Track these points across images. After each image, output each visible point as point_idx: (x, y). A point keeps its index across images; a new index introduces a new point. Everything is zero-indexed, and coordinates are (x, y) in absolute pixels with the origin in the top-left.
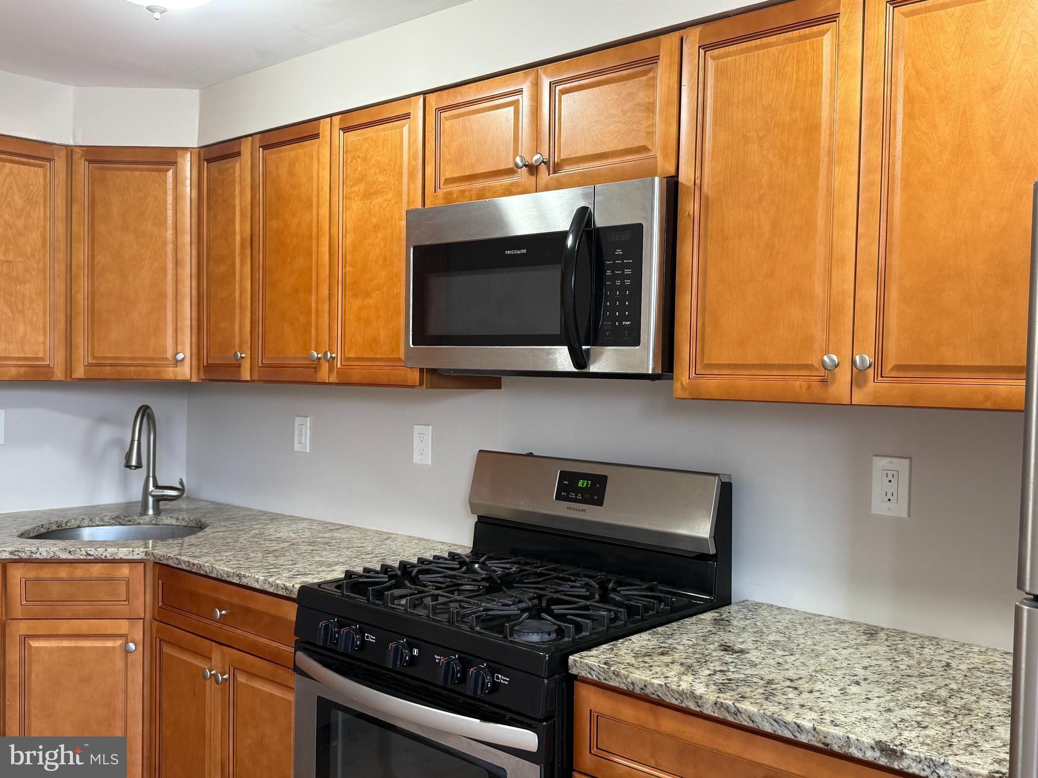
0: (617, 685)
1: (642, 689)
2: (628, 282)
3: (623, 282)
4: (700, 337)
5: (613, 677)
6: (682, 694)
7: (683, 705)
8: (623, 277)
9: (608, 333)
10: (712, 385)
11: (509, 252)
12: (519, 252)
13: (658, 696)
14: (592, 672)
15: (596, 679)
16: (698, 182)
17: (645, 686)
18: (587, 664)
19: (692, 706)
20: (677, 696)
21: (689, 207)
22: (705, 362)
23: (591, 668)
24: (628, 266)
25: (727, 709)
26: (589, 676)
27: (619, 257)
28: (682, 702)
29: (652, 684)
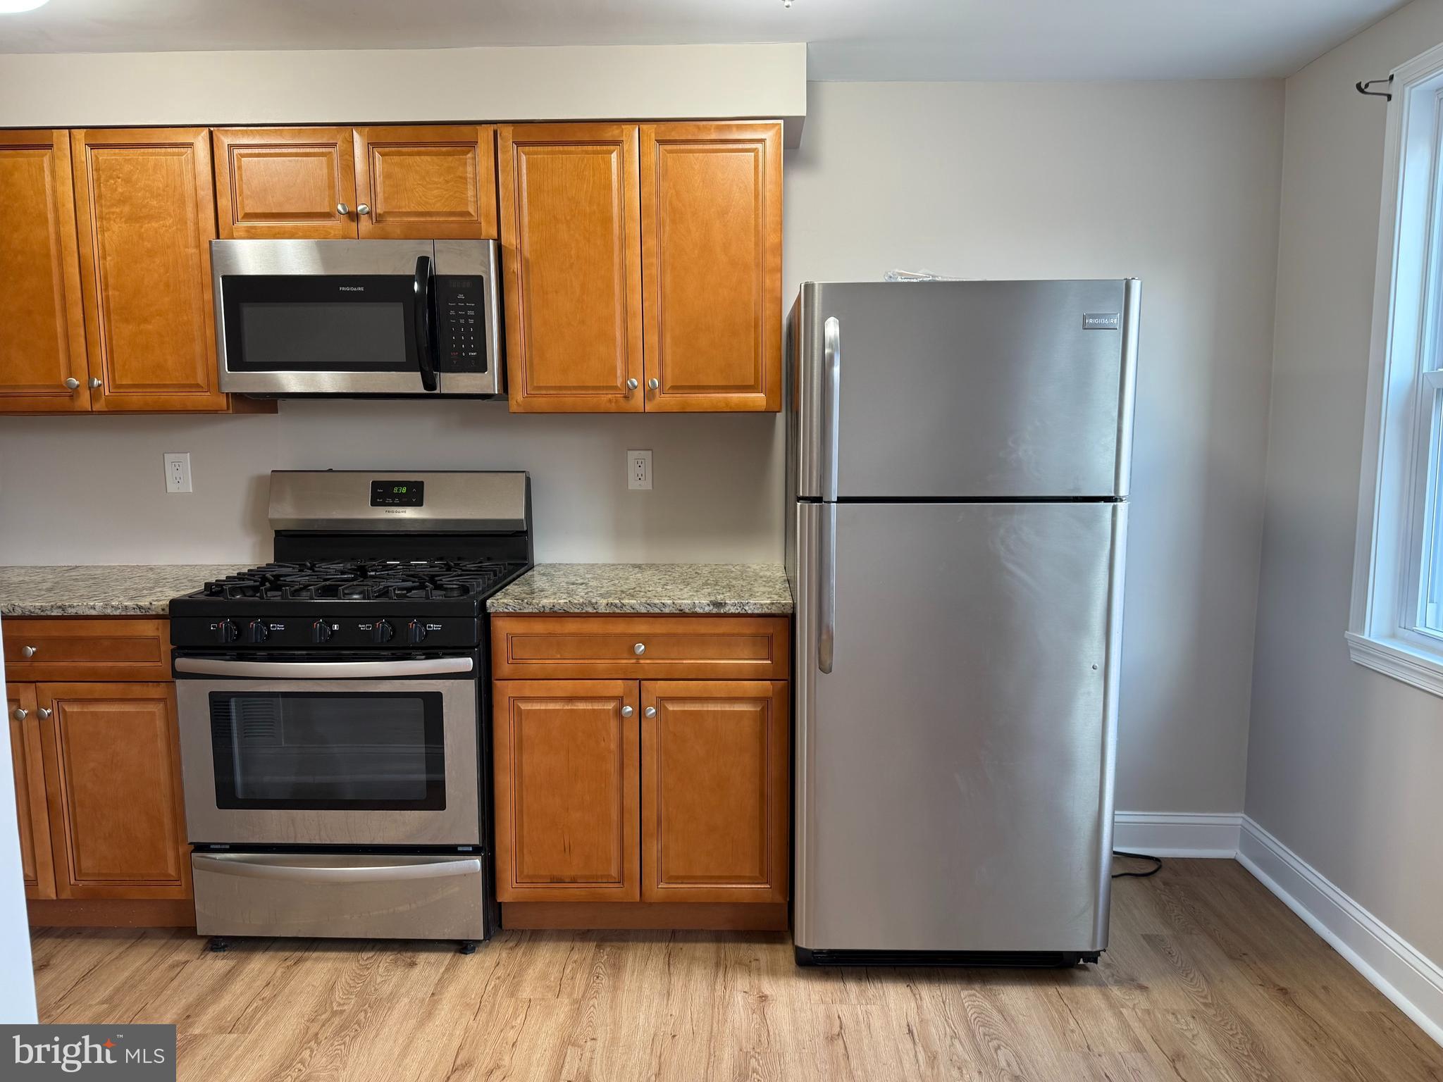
0: (531, 611)
1: (551, 608)
2: (471, 321)
3: (466, 321)
4: (530, 367)
5: (527, 606)
6: (582, 605)
7: (584, 611)
8: (467, 317)
9: (455, 362)
10: (541, 403)
11: (343, 289)
12: (355, 289)
13: (564, 610)
14: (508, 607)
15: (513, 611)
16: (519, 246)
17: (554, 606)
18: (503, 603)
19: (590, 610)
20: (578, 606)
21: (514, 266)
22: (535, 385)
23: (507, 605)
24: (470, 308)
25: (616, 606)
26: (506, 610)
27: (461, 301)
28: (582, 609)
29: (559, 604)
